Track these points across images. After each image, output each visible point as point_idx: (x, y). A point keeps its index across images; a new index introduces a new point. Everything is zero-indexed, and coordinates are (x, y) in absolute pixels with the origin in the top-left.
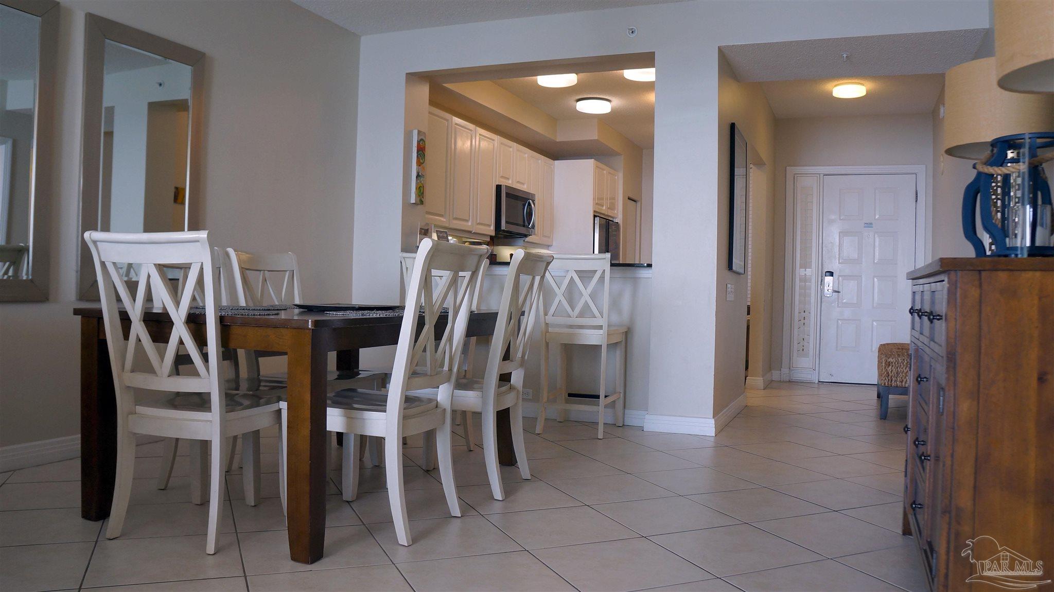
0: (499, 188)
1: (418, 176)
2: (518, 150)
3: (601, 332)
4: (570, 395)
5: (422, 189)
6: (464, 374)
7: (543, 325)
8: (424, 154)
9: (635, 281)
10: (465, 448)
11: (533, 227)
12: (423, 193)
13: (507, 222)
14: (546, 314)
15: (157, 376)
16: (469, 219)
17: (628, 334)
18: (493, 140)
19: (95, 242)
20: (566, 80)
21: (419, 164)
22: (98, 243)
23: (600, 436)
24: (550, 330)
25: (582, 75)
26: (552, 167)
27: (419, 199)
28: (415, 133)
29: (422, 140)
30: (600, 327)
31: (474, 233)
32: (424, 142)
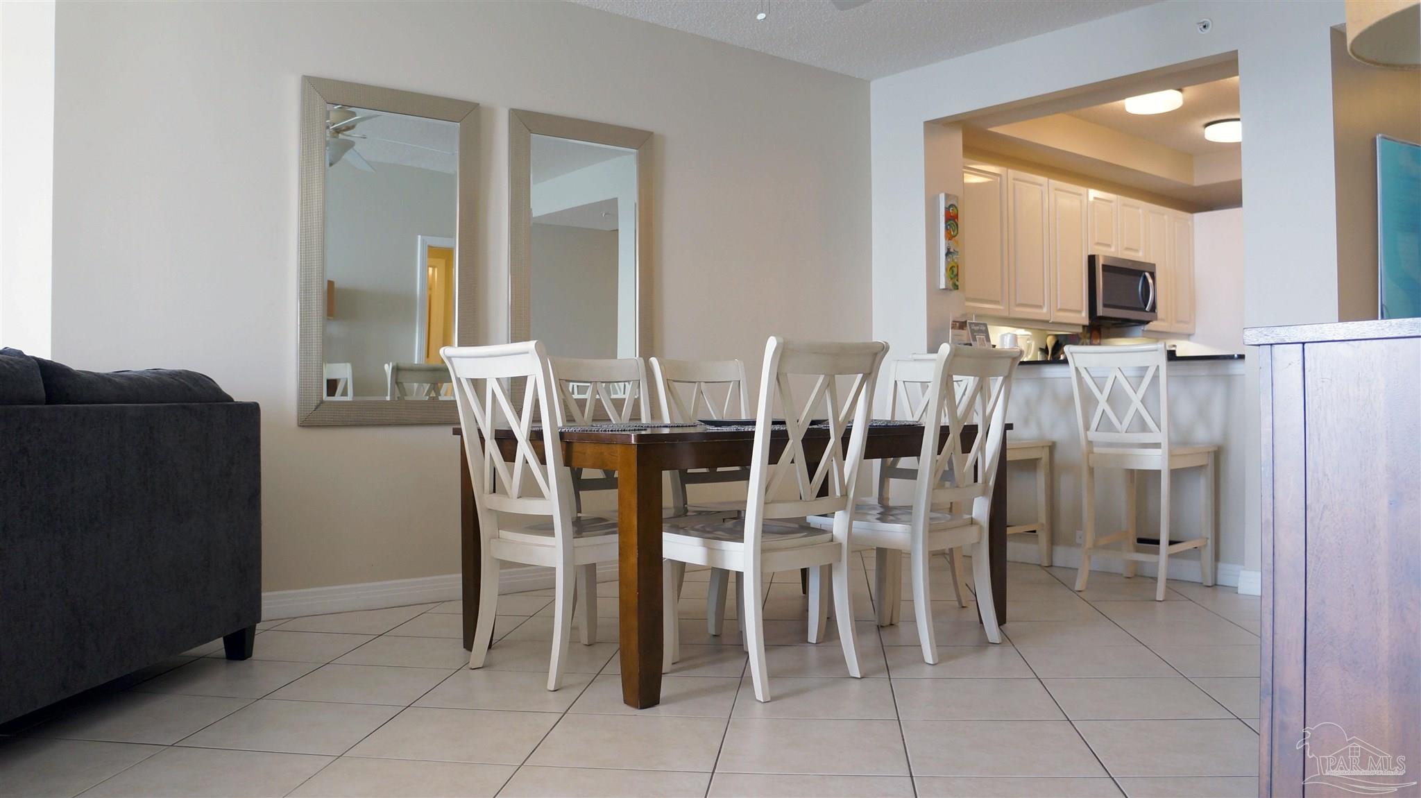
0: (1092, 260)
1: (948, 253)
2: (1125, 205)
3: (1158, 452)
4: (1140, 541)
5: (955, 270)
6: (949, 506)
7: (1083, 443)
8: (957, 225)
9: (1229, 380)
10: (957, 603)
11: (1154, 308)
12: (957, 275)
13: (1105, 306)
14: (1087, 428)
15: (509, 497)
16: (1044, 304)
17: (1218, 456)
18: (1080, 195)
19: (449, 358)
20: (1165, 101)
21: (949, 237)
22: (453, 359)
23: (1160, 596)
24: (1096, 450)
25: (1191, 91)
26: (1189, 223)
27: (951, 283)
28: (942, 197)
29: (952, 205)
30: (1157, 446)
31: (1053, 323)
32: (956, 207)
